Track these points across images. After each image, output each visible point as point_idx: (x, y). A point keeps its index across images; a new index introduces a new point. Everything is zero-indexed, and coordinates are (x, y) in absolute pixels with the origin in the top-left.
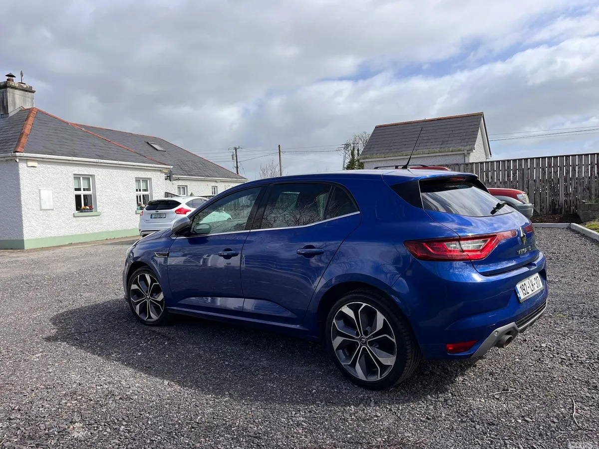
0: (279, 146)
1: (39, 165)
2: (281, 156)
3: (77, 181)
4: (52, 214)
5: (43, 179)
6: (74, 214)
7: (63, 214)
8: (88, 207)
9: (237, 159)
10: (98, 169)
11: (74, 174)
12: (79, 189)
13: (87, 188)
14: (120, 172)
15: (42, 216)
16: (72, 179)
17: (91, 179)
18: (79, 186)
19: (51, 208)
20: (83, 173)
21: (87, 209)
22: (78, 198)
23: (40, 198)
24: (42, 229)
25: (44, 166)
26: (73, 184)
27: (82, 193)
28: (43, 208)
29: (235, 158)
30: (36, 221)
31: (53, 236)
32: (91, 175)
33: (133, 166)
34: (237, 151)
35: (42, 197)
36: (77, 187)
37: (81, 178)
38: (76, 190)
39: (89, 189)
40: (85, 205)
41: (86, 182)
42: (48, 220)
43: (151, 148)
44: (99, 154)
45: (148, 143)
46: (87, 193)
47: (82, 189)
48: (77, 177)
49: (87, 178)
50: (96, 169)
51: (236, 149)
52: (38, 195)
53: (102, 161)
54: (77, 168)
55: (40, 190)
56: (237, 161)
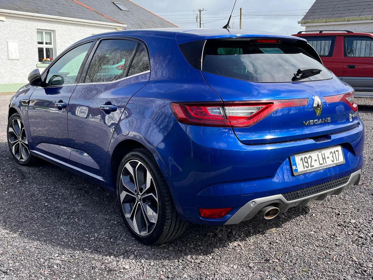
0: (241, 8)
1: (7, 20)
2: (242, 19)
3: (40, 35)
4: (18, 63)
5: (10, 32)
6: (37, 65)
7: (28, 64)
8: (49, 59)
9: (200, 21)
10: (59, 25)
11: (37, 29)
12: (42, 43)
13: (49, 42)
14: (79, 28)
15: (10, 65)
16: (35, 33)
17: (52, 33)
18: (42, 40)
19: (18, 58)
20: (45, 28)
21: (49, 61)
22: (41, 51)
23: (8, 48)
24: (10, 76)
25: (11, 20)
26: (37, 38)
27: (44, 46)
28: (10, 58)
29: (199, 20)
30: (4, 69)
31: (19, 83)
32: (52, 30)
33: (90, 23)
34: (201, 13)
35: (9, 48)
36: (41, 41)
37: (44, 33)
38: (39, 43)
39: (50, 43)
40: (47, 58)
41: (48, 36)
42: (15, 69)
43: (116, 8)
44: (60, 11)
45: (114, 3)
46: (49, 46)
47: (44, 43)
48: (40, 32)
49: (49, 33)
50: (57, 25)
51: (200, 11)
52: (6, 46)
53: (62, 18)
54: (40, 23)
55: (7, 42)
56: (200, 23)
